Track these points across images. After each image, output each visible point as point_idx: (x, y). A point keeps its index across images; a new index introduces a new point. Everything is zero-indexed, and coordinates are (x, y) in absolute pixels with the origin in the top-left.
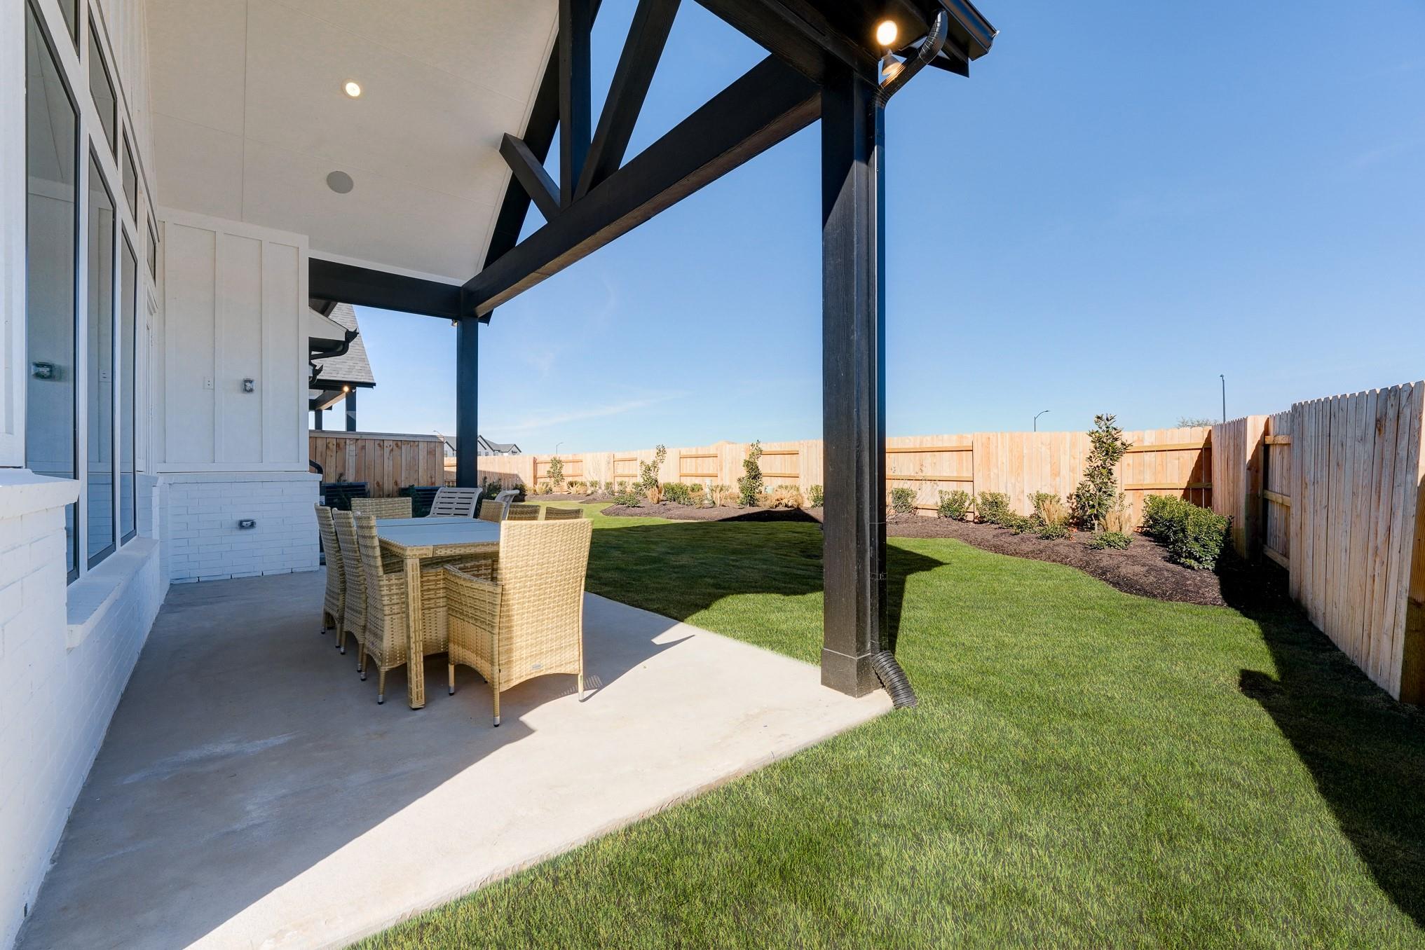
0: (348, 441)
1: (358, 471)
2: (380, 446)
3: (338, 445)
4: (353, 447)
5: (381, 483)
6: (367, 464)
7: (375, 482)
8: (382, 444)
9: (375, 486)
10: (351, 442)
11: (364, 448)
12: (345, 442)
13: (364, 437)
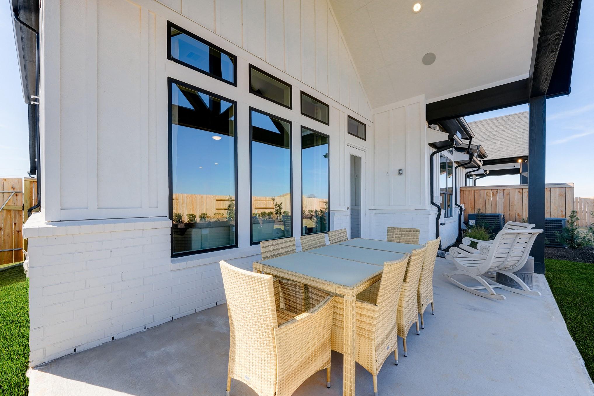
0: (498, 191)
1: (505, 207)
2: (520, 192)
3: (493, 193)
4: (502, 194)
5: (520, 214)
6: (511, 203)
7: (517, 213)
8: (521, 191)
9: (517, 216)
10: (501, 191)
11: (509, 194)
12: (497, 191)
13: (509, 188)
